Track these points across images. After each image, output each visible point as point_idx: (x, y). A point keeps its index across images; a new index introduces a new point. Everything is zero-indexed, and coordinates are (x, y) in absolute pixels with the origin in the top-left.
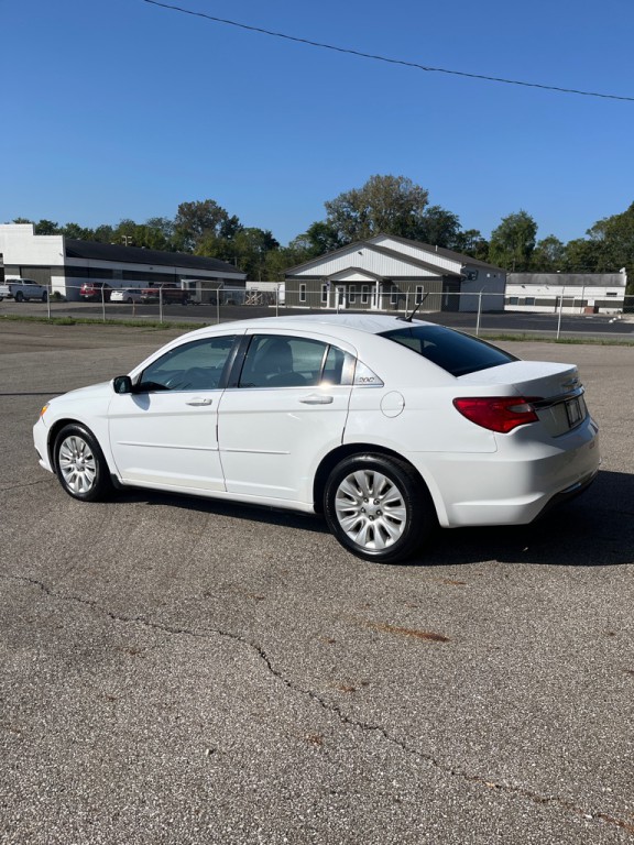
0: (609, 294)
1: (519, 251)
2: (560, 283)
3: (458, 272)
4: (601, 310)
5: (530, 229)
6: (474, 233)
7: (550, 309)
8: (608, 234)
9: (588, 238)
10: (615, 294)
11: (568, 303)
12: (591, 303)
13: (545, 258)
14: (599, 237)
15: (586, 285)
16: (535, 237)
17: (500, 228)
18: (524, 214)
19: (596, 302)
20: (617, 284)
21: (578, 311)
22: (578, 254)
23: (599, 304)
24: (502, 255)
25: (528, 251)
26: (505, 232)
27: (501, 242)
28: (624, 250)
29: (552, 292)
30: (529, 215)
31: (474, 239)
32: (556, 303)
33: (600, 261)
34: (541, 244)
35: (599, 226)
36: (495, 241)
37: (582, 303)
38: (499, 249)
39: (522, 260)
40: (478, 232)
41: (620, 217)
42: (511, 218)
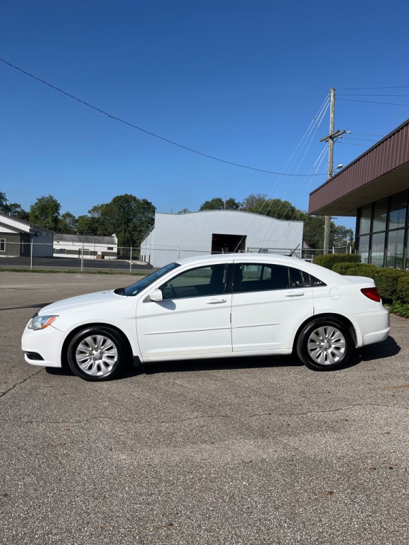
0: (109, 248)
1: (50, 219)
2: (80, 241)
3: (28, 231)
4: (105, 257)
5: (56, 207)
6: (16, 206)
7: (76, 256)
8: (102, 214)
9: (89, 215)
10: (112, 249)
11: (86, 253)
12: (99, 253)
13: (66, 225)
14: (96, 215)
15: (96, 243)
16: (59, 211)
17: (36, 204)
18: (51, 198)
19: (102, 252)
20: (113, 243)
21: (92, 257)
22: (86, 224)
23: (104, 254)
24: (39, 222)
25: (56, 220)
26: (39, 207)
27: (37, 213)
28: (112, 224)
29: (77, 246)
30: (54, 198)
31: (17, 209)
32: (79, 252)
33: (99, 229)
34: (64, 216)
35: (95, 209)
36: (33, 212)
37: (94, 253)
38: (36, 217)
39: (52, 225)
40: (20, 206)
41: (107, 205)
42: (43, 198)
